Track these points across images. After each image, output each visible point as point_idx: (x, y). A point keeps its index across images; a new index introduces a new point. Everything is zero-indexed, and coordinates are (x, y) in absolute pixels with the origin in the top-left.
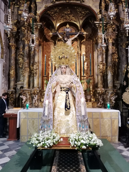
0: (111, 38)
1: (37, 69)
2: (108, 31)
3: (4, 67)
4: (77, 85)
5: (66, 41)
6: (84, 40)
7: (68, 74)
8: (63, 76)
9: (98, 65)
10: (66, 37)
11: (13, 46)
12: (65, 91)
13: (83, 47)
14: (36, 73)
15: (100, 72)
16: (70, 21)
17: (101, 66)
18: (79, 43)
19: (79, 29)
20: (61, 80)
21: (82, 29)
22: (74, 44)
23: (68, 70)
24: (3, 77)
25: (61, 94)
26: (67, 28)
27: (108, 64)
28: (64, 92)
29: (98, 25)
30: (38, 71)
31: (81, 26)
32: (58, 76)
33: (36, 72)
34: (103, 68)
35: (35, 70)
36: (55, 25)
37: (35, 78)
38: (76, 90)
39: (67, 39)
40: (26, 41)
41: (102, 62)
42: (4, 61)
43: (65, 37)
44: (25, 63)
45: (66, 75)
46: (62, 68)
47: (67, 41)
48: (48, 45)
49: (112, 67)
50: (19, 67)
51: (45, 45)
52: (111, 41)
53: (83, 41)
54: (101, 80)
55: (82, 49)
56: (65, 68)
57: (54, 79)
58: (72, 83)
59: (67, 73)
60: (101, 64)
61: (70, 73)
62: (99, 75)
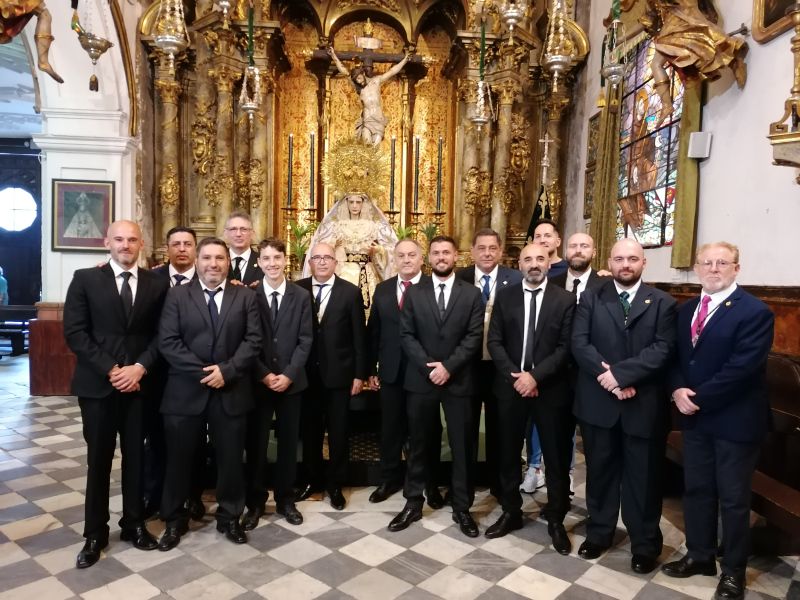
0: (508, 91)
1: (261, 183)
2: (500, 65)
3: (138, 166)
4: (388, 248)
5: (363, 87)
6: (427, 79)
7: (367, 218)
8: (353, 223)
9: (464, 180)
10: (362, 73)
11: (169, 91)
12: (358, 263)
13: (421, 103)
14: (257, 196)
15: (469, 203)
16: (377, 9)
17: (473, 181)
18: (406, 91)
19: (409, 38)
20: (349, 232)
21: (421, 38)
22: (388, 93)
23: (366, 207)
24: (138, 203)
25: (348, 271)
26: (365, 35)
27: (496, 176)
28: (355, 265)
29: (468, 41)
30: (263, 188)
31: (414, 29)
32: (340, 222)
33: (259, 193)
34: (479, 189)
35: (255, 185)
36: (322, 21)
37: (256, 213)
38: (387, 262)
39: (365, 80)
40: (224, 83)
41: (477, 169)
42: (140, 146)
43: (357, 71)
44: (220, 159)
45: (362, 221)
46: (352, 202)
47: (365, 85)
48: (296, 88)
49: (507, 187)
50: (197, 171)
51: (285, 89)
52: (506, 101)
53: (423, 81)
54: (471, 227)
55: (416, 110)
56: (358, 202)
57: (330, 231)
58: (376, 241)
59: (363, 215)
60: (474, 175)
61: (371, 217)
62: (465, 213)
